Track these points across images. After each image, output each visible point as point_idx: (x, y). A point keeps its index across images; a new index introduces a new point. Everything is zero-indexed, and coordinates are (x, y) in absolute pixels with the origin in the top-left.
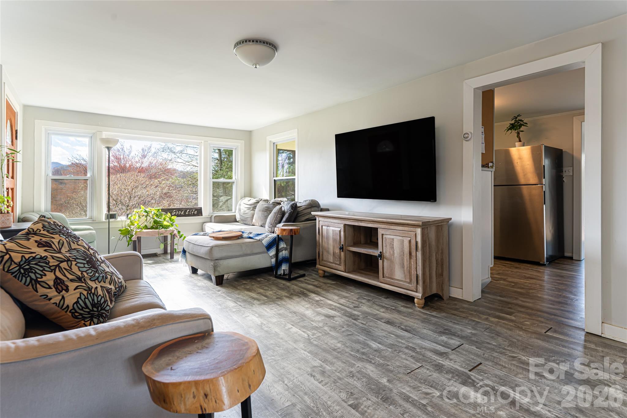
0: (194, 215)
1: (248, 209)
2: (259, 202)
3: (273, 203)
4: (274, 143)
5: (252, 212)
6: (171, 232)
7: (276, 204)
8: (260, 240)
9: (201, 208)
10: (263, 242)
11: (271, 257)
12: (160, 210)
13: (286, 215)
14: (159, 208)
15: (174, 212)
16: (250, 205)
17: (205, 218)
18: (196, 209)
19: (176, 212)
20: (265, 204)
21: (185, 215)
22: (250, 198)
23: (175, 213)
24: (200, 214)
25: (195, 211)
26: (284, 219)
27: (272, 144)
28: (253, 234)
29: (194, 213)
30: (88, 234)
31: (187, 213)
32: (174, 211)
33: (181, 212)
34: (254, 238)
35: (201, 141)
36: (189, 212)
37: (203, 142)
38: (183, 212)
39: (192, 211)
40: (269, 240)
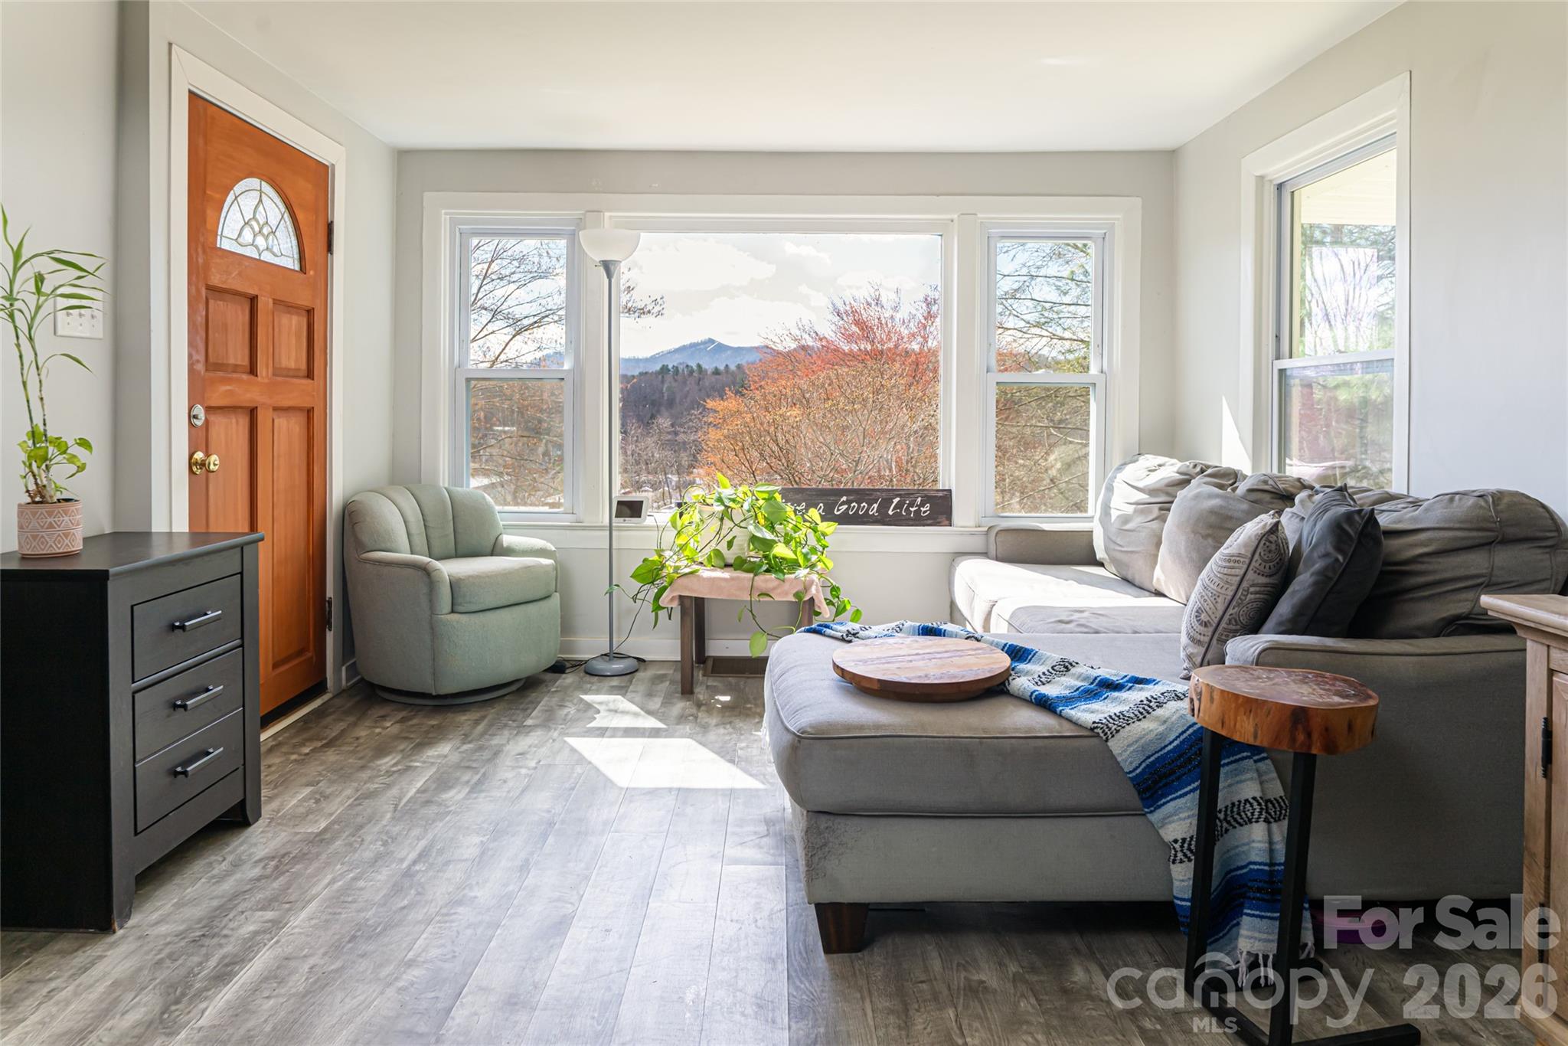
0: (918, 521)
1: (1142, 512)
2: (1188, 482)
3: (1250, 491)
4: (1280, 187)
5: (1155, 525)
6: (800, 587)
7: (1267, 497)
8: (1098, 734)
9: (950, 491)
10: (1115, 745)
11: (1169, 852)
12: (778, 497)
13: (1303, 583)
14: (771, 488)
15: (843, 503)
16: (1152, 492)
17: (962, 534)
18: (927, 498)
19: (848, 502)
20: (1211, 496)
21: (883, 520)
22: (1161, 460)
23: (845, 507)
24: (943, 518)
25: (922, 504)
26: (1284, 608)
27: (1270, 194)
28: (1079, 677)
29: (918, 512)
30: (517, 570)
31: (890, 512)
32: (844, 498)
33: (870, 505)
34: (1068, 711)
35: (949, 217)
36: (899, 506)
37: (955, 216)
38: (876, 506)
39: (911, 505)
40: (1161, 736)
